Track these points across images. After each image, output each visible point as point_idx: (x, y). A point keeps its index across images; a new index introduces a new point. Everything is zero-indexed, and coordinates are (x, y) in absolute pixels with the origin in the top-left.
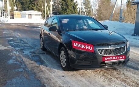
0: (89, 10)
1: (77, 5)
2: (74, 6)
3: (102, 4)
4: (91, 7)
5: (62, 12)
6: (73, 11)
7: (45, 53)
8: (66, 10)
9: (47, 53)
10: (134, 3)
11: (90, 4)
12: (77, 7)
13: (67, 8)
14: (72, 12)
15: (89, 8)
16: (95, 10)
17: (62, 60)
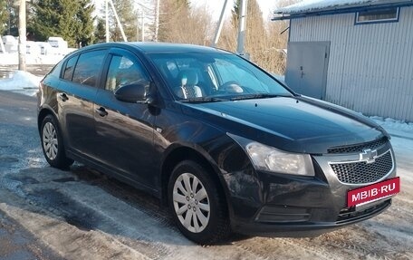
0: (130, 29)
1: (92, 8)
2: (81, 12)
3: (166, 10)
4: (134, 18)
5: (43, 29)
6: (81, 28)
7: (71, 179)
8: (55, 22)
9: (80, 178)
10: (281, 15)
11: (130, 10)
12: (93, 15)
13: (59, 16)
14: (77, 31)
15: (128, 20)
16: (147, 28)
17: (180, 205)
